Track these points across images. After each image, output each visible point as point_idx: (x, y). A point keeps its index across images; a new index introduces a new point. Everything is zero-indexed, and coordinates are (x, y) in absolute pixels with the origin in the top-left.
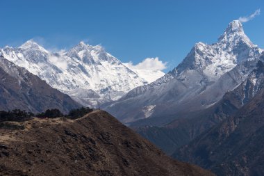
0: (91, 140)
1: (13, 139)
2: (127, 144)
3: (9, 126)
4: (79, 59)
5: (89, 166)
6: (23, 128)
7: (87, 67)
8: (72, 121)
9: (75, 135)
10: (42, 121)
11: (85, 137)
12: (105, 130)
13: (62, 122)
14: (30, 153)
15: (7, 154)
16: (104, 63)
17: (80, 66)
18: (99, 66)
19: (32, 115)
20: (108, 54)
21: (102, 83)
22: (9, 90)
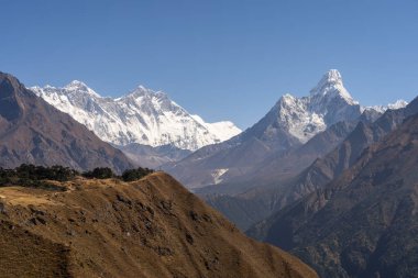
0: (149, 209)
1: (52, 202)
2: (193, 216)
3: (47, 186)
4: (136, 106)
5: (145, 241)
6: (64, 189)
7: (146, 117)
8: (126, 184)
9: (130, 203)
10: (88, 182)
11: (141, 205)
12: (167, 198)
13: (113, 185)
14: (71, 220)
15: (43, 222)
16: (168, 114)
17: (137, 115)
18: (161, 117)
19: (76, 173)
20: (173, 103)
21: (164, 138)
22: (48, 140)
